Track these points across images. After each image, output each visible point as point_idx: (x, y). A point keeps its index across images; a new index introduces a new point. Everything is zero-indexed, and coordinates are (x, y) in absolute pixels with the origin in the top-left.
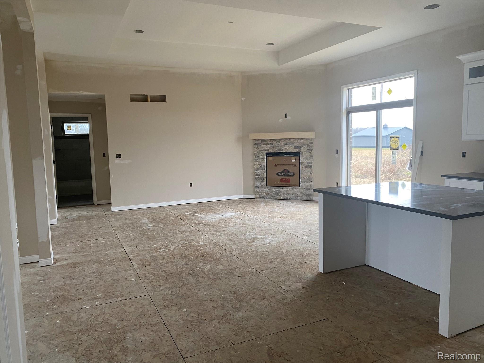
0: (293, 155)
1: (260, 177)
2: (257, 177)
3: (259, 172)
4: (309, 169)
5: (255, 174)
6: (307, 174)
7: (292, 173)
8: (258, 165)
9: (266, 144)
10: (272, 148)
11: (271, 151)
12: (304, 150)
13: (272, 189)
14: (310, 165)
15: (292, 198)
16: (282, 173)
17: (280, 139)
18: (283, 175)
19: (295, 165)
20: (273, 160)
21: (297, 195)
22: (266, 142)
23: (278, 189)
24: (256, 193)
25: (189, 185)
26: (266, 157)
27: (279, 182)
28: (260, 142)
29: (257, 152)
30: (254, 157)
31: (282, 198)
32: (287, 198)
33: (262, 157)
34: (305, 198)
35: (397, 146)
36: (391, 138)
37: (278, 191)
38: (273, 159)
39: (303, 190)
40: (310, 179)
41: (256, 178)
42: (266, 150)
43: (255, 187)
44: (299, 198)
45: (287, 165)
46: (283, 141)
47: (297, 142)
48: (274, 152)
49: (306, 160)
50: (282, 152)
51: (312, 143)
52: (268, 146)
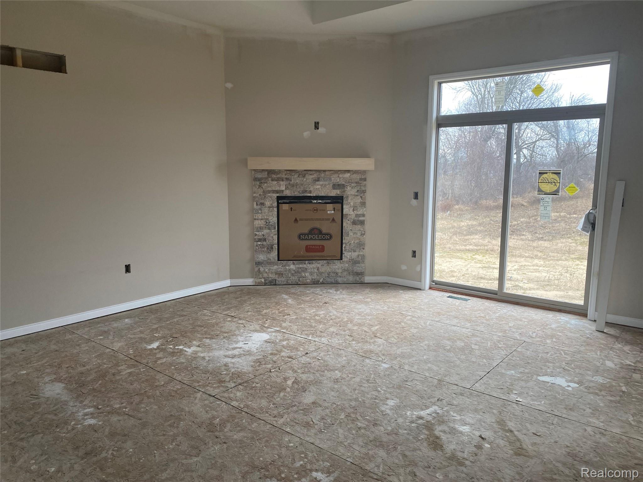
0: (329, 201)
1: (265, 243)
2: (259, 243)
3: (263, 233)
4: (359, 226)
5: (256, 237)
6: (355, 236)
7: (327, 234)
8: (262, 219)
9: (278, 180)
10: (289, 187)
11: (288, 193)
12: (350, 191)
13: (289, 266)
14: (361, 219)
15: (329, 280)
16: (308, 234)
17: (305, 170)
18: (311, 239)
19: (333, 220)
20: (291, 210)
21: (337, 273)
22: (278, 176)
23: (301, 266)
24: (256, 274)
25: (124, 269)
26: (278, 203)
27: (303, 252)
28: (265, 175)
29: (260, 195)
30: (253, 205)
31: (308, 281)
32: (319, 281)
33: (269, 205)
34: (351, 278)
35: (555, 188)
36: (540, 173)
37: (301, 268)
38: (291, 208)
39: (347, 265)
40: (361, 245)
41: (257, 246)
42: (277, 192)
43: (256, 263)
44: (340, 280)
45: (317, 220)
46: (311, 174)
47: (338, 177)
48: (293, 195)
49: (354, 210)
50: (309, 195)
51: (365, 180)
52: (282, 183)
